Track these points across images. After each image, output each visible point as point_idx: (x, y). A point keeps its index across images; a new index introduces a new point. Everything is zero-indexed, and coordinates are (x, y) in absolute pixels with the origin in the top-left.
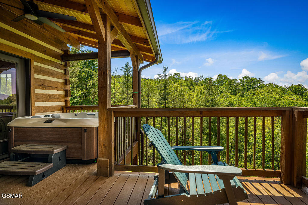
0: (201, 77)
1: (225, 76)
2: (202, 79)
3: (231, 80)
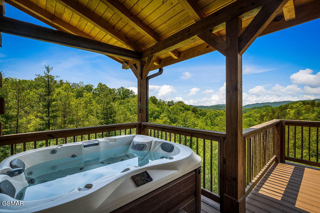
0: (81, 83)
1: (105, 85)
2: (82, 85)
3: (110, 89)
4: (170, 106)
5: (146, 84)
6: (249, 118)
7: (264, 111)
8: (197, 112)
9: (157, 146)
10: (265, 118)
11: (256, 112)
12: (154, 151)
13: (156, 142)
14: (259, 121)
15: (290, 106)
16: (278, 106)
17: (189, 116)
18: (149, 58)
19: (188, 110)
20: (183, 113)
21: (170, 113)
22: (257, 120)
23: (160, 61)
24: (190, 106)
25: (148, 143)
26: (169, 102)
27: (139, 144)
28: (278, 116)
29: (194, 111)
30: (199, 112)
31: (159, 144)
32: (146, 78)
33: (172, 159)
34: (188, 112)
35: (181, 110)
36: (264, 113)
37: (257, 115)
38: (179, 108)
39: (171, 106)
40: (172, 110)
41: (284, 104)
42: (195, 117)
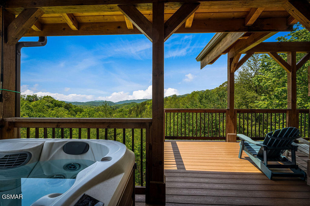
4: (31, 101)
5: (16, 54)
6: (121, 113)
7: (132, 107)
8: (70, 109)
9: (55, 150)
10: (133, 112)
11: (126, 107)
12: (49, 159)
13: (52, 144)
14: (128, 115)
15: (147, 103)
16: (140, 102)
17: (60, 113)
18: (26, 10)
19: (60, 106)
20: (52, 110)
21: (32, 111)
22: (127, 114)
23: (42, 25)
24: (62, 102)
25: (34, 149)
26: (29, 96)
27: (10, 156)
28: (141, 110)
29: (67, 108)
30: (74, 109)
31: (58, 146)
32: (15, 43)
33: (109, 160)
34: (60, 109)
35: (49, 107)
36: (132, 108)
37: (127, 110)
38: (46, 104)
39: (33, 101)
40: (35, 106)
41: (144, 101)
42: (68, 114)
